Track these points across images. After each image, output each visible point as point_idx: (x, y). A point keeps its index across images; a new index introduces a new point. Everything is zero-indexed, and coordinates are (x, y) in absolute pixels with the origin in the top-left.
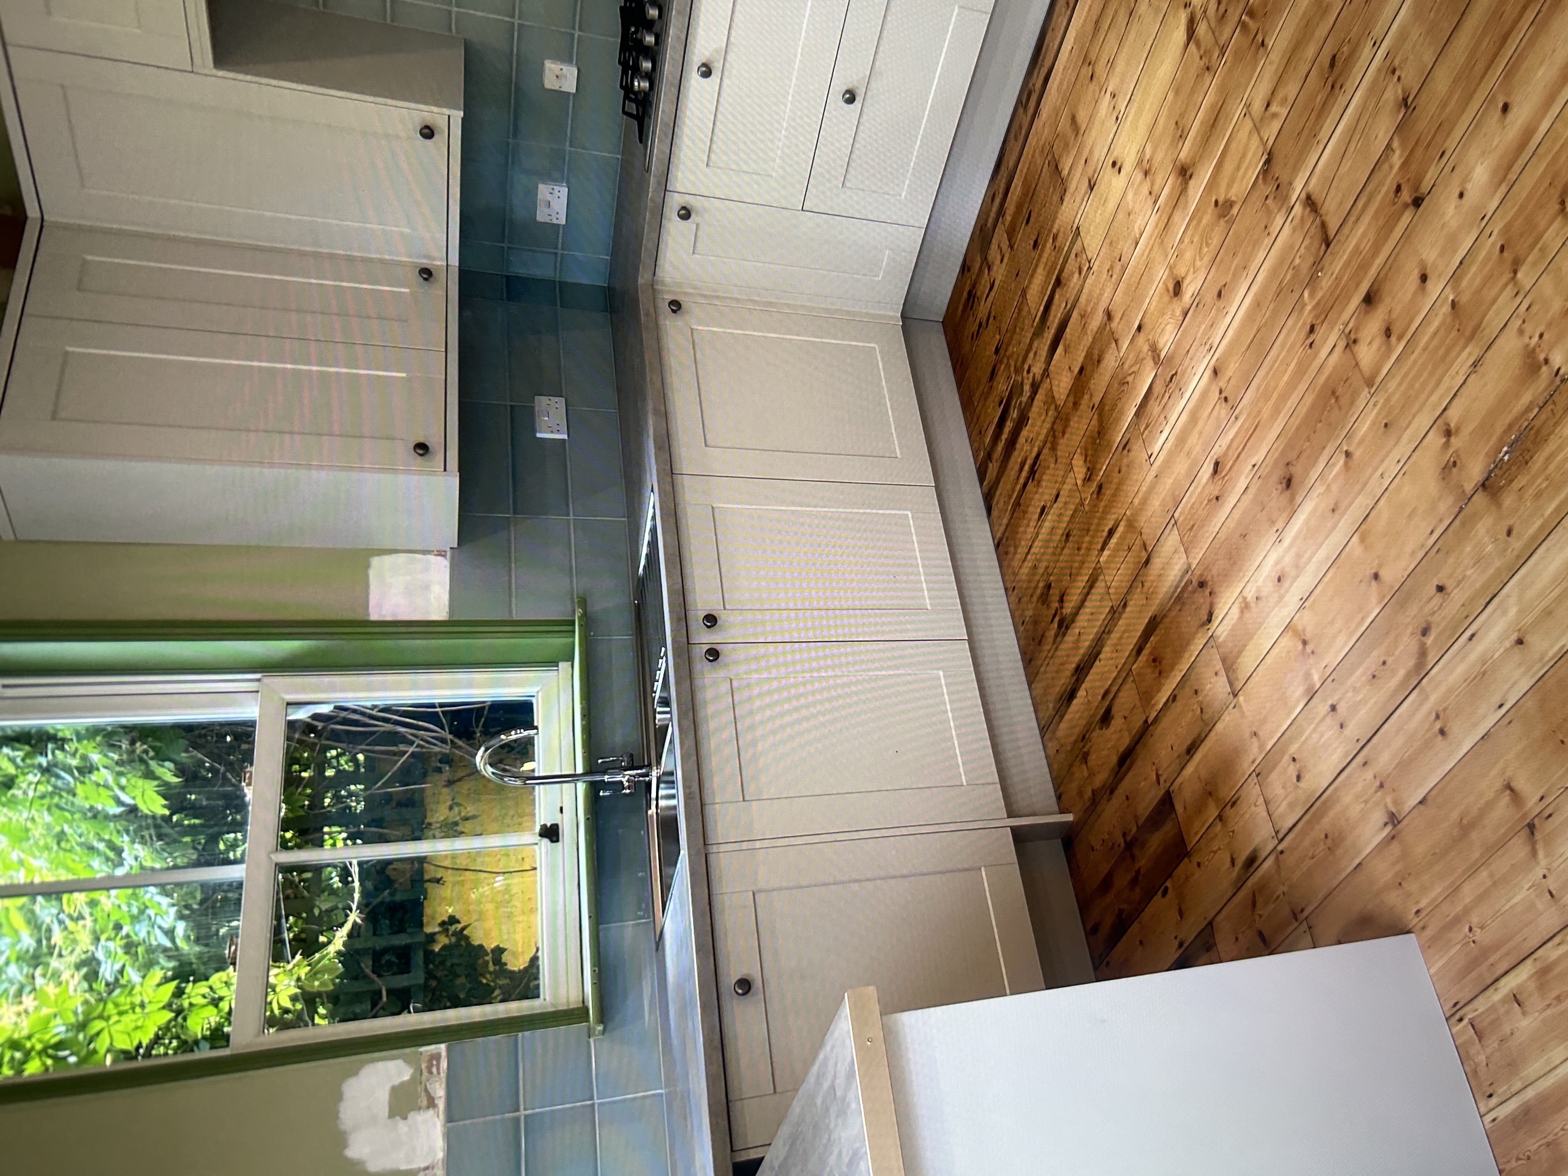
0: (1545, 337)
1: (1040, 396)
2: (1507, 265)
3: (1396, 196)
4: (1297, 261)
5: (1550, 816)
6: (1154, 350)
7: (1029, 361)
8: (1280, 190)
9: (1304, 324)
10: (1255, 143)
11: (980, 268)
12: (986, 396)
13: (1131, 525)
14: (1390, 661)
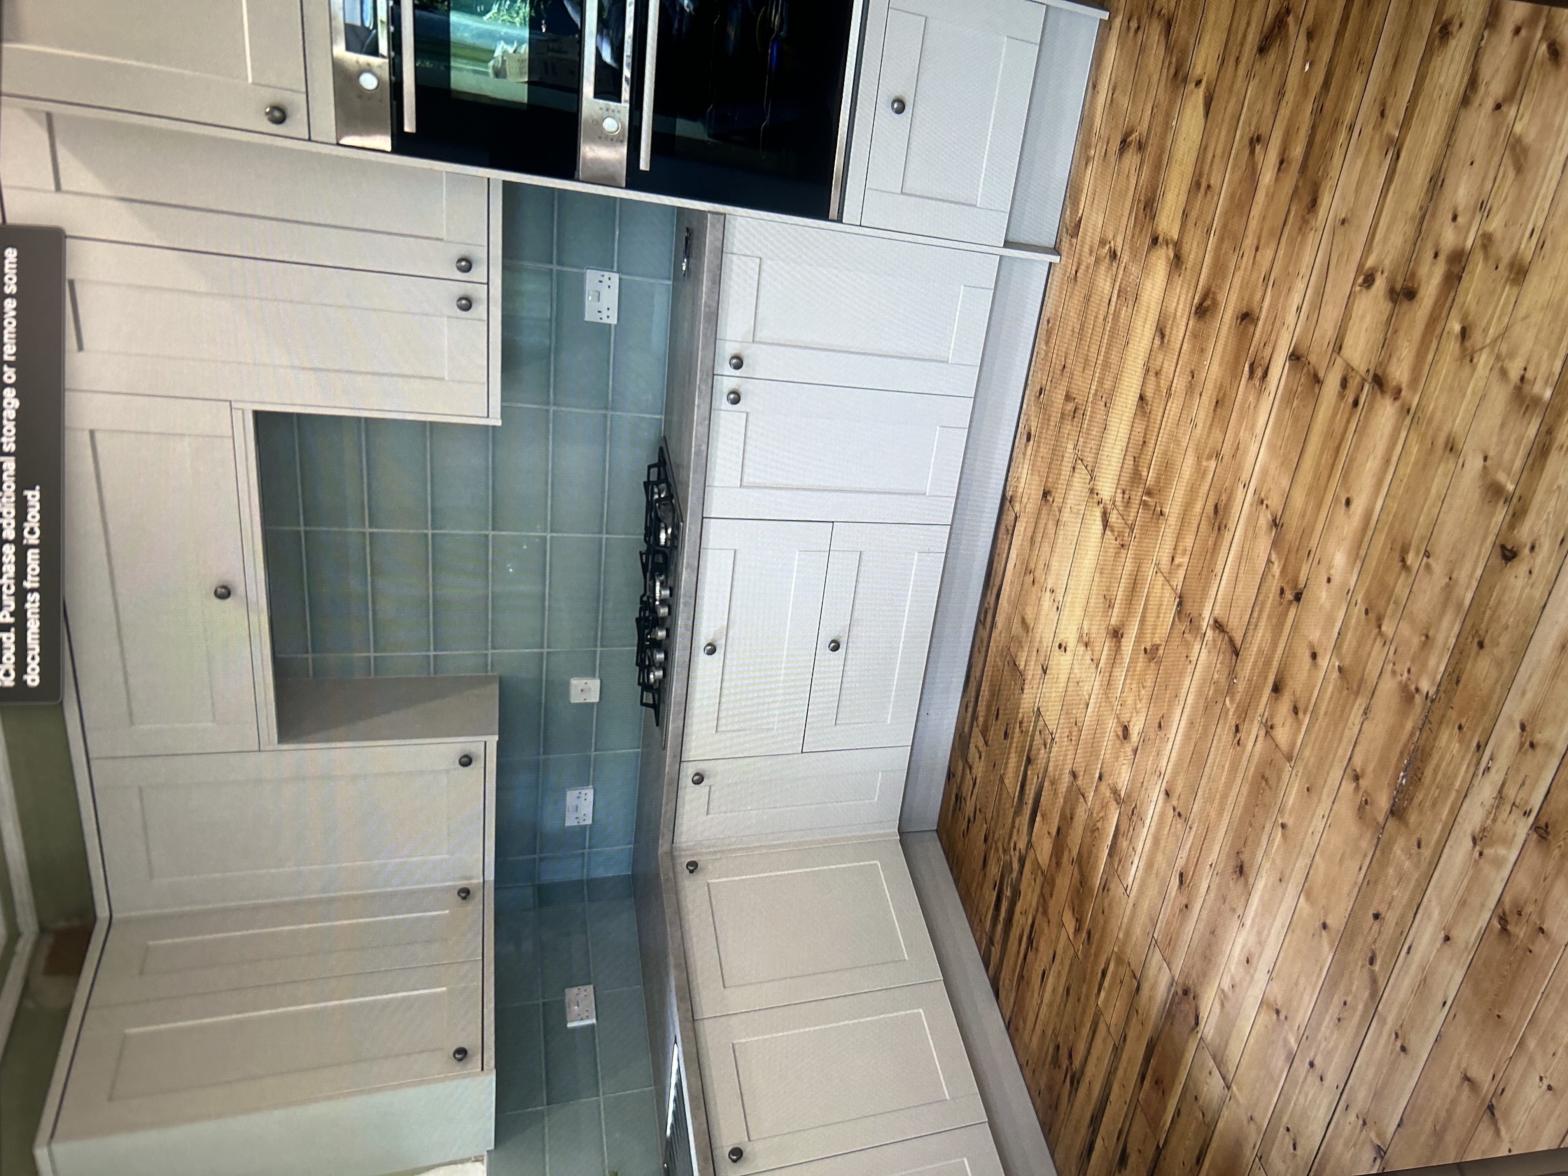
0: (1412, 670)
1: (1028, 866)
2: (1373, 622)
3: (1281, 598)
4: (1216, 676)
5: (1503, 1090)
6: (1115, 792)
7: (1014, 838)
8: (1193, 623)
9: (1230, 727)
10: (1168, 592)
11: (963, 770)
12: (981, 886)
13: (1120, 961)
14: (1349, 1000)
